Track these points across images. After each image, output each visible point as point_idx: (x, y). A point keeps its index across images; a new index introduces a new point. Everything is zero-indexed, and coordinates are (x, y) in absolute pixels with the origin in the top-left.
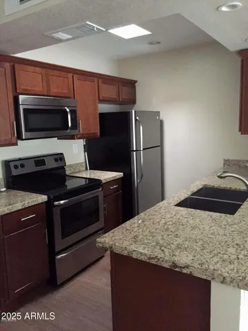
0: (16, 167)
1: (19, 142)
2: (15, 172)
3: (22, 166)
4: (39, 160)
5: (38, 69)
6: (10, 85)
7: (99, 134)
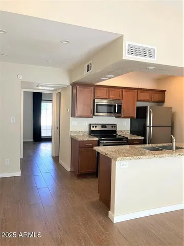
0: (93, 127)
1: (94, 117)
2: (92, 129)
3: (96, 127)
4: (104, 126)
5: (105, 89)
6: (92, 95)
7: (135, 117)
